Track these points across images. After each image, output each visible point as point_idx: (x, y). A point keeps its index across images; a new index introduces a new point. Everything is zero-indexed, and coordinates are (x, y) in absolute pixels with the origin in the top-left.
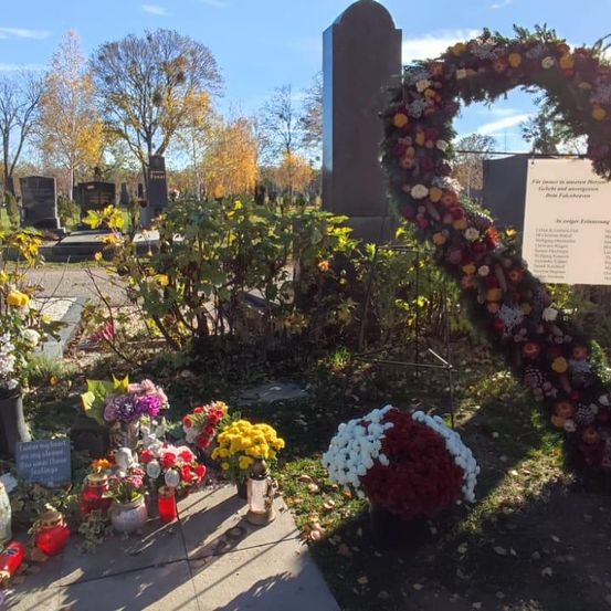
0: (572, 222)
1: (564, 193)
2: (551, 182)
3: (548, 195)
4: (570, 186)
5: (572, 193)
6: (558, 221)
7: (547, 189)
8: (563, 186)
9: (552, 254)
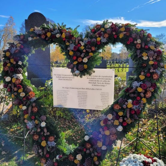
0: (67, 88)
1: (64, 79)
2: (60, 75)
3: (59, 79)
4: (65, 76)
5: (66, 79)
6: (63, 88)
7: (59, 77)
8: (64, 76)
9: (62, 98)
